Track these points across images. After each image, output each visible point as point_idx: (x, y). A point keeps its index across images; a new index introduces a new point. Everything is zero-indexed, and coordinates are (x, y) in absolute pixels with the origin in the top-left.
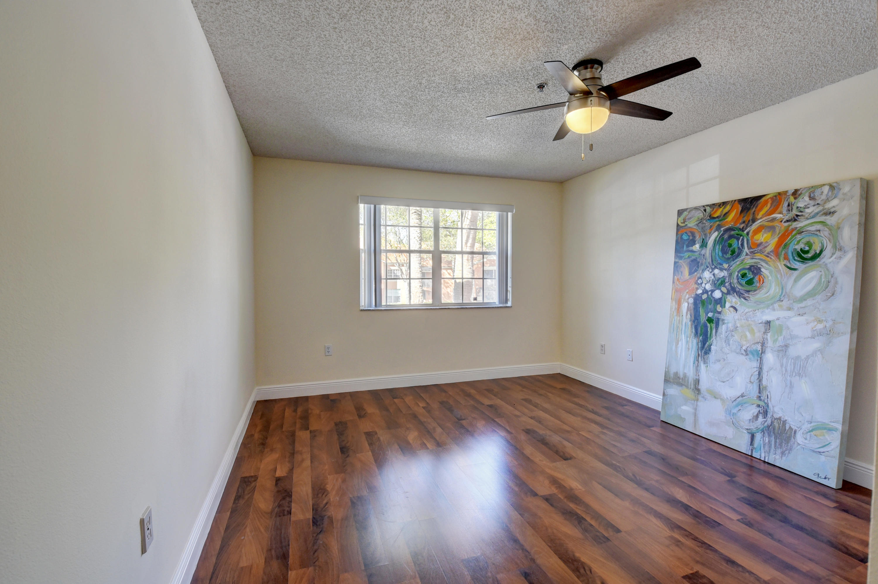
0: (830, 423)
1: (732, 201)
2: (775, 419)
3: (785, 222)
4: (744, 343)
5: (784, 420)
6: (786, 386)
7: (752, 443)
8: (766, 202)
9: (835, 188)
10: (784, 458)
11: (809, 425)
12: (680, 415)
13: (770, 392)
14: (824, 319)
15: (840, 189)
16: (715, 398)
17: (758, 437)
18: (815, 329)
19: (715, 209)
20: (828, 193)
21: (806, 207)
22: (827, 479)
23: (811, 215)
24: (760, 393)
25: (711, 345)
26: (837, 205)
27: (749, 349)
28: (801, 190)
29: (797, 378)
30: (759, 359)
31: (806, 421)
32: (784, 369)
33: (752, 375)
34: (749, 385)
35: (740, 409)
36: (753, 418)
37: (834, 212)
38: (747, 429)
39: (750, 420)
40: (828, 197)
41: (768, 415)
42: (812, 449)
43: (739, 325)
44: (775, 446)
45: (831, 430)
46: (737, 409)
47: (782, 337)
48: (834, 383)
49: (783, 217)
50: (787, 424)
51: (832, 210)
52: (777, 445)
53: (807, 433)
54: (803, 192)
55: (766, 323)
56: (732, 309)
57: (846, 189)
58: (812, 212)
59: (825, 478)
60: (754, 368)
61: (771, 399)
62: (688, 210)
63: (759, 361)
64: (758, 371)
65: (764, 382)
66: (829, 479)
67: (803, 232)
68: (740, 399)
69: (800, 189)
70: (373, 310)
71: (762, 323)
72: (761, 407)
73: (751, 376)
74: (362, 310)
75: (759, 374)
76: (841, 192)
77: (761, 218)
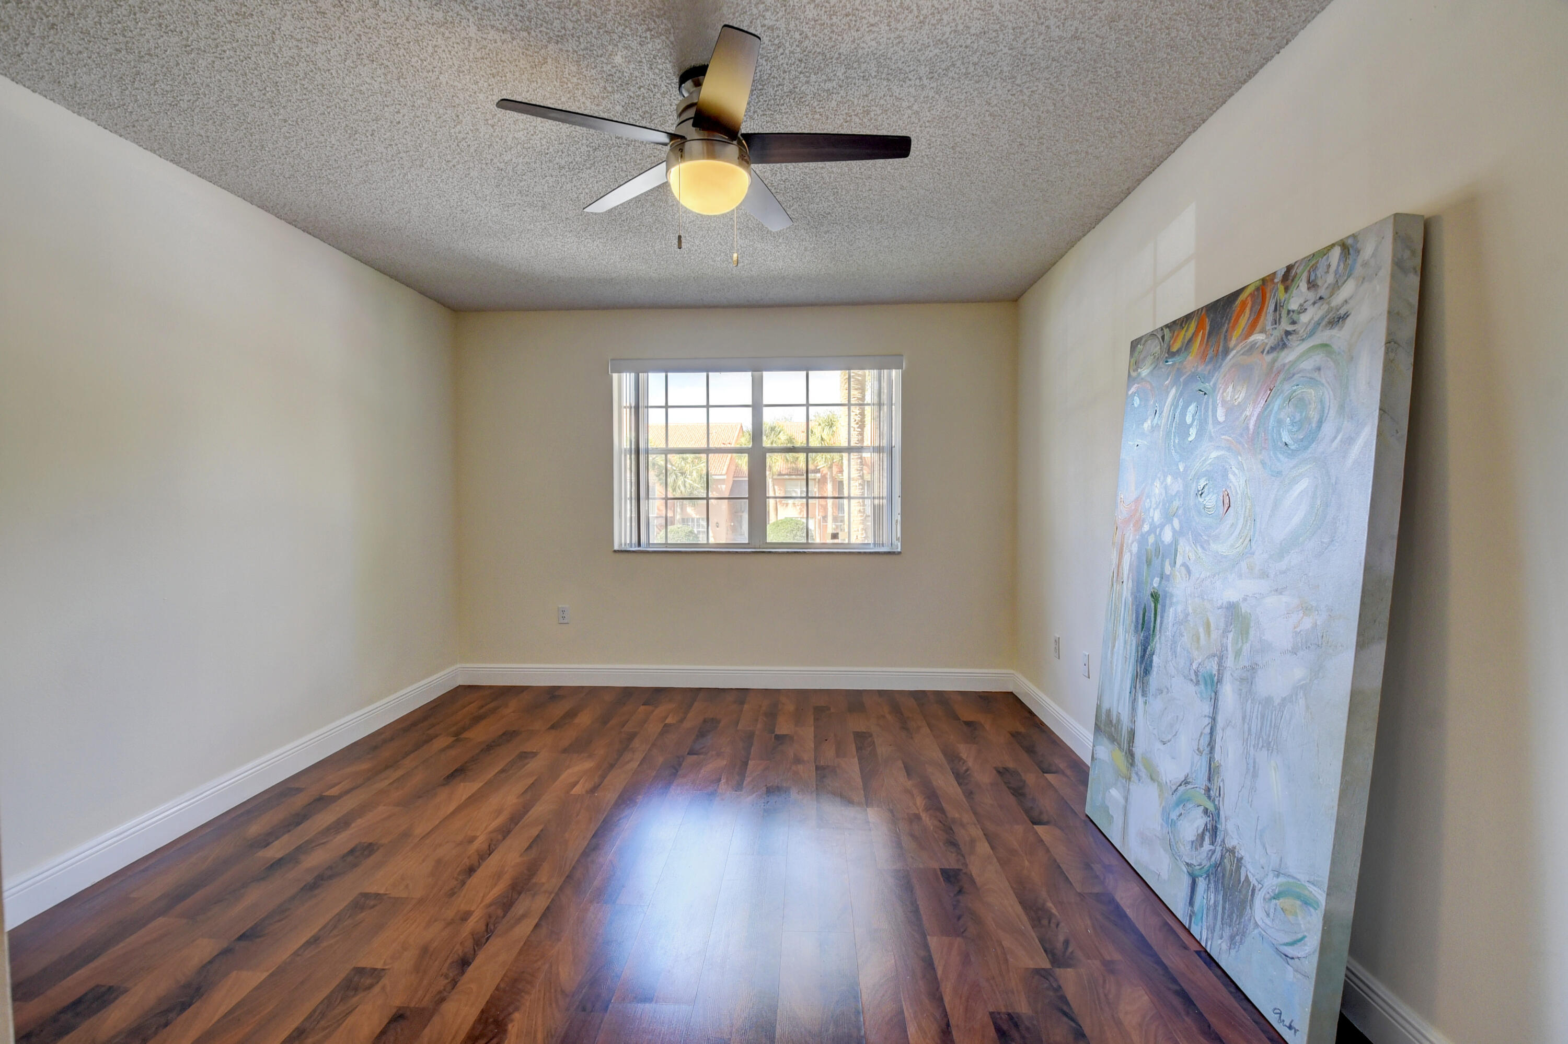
0: (1307, 884)
1: (1198, 310)
2: (1227, 850)
3: (1268, 352)
4: (1196, 653)
5: (1240, 856)
6: (1248, 769)
7: (1191, 903)
8: (1244, 304)
9: (1351, 251)
10: (1233, 952)
11: (1276, 881)
12: (1108, 807)
13: (1223, 780)
14: (1314, 604)
15: (1359, 252)
16: (1152, 779)
17: (1202, 884)
18: (1298, 630)
19: (1175, 334)
20: (1338, 265)
21: (1302, 310)
22: (1293, 1031)
23: (1308, 329)
24: (1209, 780)
25: (1153, 654)
26: (1351, 298)
27: (1201, 669)
28: (1297, 265)
29: (1265, 752)
30: (1213, 695)
31: (1270, 869)
32: (1246, 726)
33: (1201, 734)
34: (1197, 758)
35: (1181, 814)
36: (1197, 839)
37: (1346, 316)
38: (1187, 864)
39: (1192, 842)
40: (1337, 276)
41: (1218, 837)
42: (1274, 942)
43: (1190, 611)
44: (1222, 919)
45: (1307, 902)
46: (1177, 812)
47: (1248, 645)
48: (1321, 780)
49: (1266, 341)
50: (1243, 867)
51: (1342, 312)
52: (1226, 916)
53: (1270, 899)
54: (1298, 272)
55: (1227, 608)
56: (1183, 569)
57: (1368, 251)
58: (1310, 322)
59: (1290, 1027)
60: (1205, 716)
61: (1223, 798)
62: (1143, 341)
63: (1213, 700)
64: (1210, 725)
65: (1217, 756)
66: (1296, 1031)
67: (1294, 375)
68: (1182, 788)
69: (1296, 262)
70: (633, 552)
71: (1221, 608)
72: (1209, 816)
73: (1200, 736)
74: (615, 551)
75: (1211, 733)
76: (1360, 261)
77: (1235, 346)
